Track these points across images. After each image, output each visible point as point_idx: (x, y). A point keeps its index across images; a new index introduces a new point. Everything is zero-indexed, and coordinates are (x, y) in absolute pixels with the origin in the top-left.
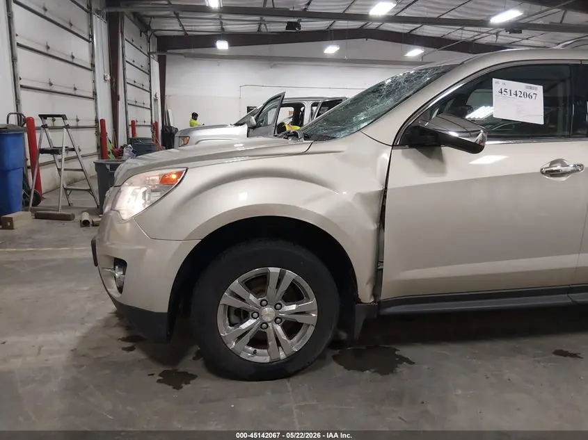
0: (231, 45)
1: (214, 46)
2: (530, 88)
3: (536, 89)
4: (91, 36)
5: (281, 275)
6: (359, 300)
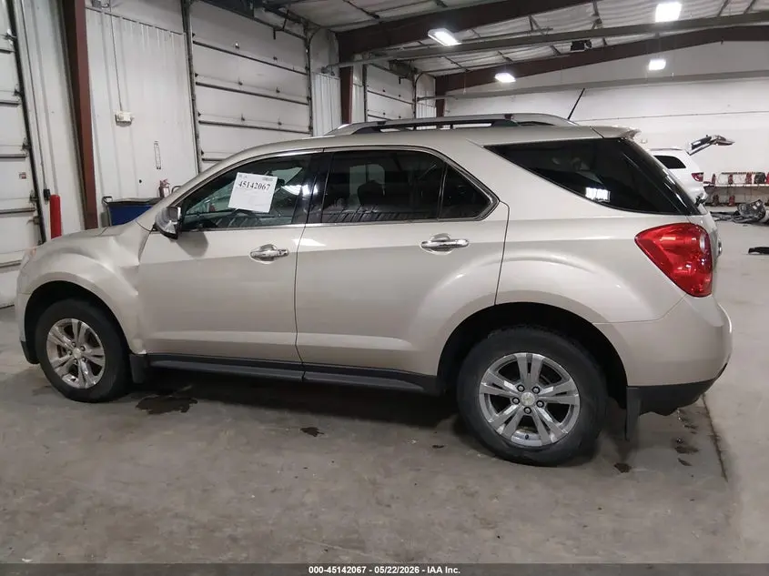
0: (517, 76)
1: (492, 80)
2: (266, 179)
3: (271, 180)
4: (310, 99)
5: (80, 324)
6: (131, 352)
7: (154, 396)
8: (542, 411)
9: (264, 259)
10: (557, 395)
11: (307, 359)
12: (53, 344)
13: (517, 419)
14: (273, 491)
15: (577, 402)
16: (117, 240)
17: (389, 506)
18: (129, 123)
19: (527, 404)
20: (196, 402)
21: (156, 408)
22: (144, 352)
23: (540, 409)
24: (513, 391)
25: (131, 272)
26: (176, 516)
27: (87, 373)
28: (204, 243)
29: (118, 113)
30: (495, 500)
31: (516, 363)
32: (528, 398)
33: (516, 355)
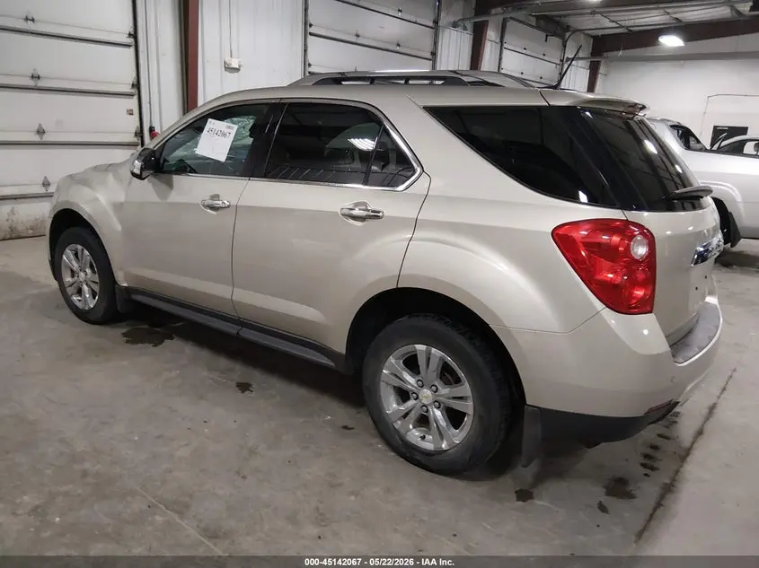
2: (229, 127)
3: (232, 128)
4: (434, 54)
5: (82, 250)
6: (116, 283)
7: (146, 326)
8: (438, 413)
9: (213, 208)
10: (454, 398)
11: (244, 315)
12: (67, 266)
13: (413, 415)
14: (159, 437)
15: (470, 411)
16: (114, 175)
17: (244, 477)
18: (237, 70)
19: (425, 402)
20: (172, 339)
21: (133, 338)
22: (126, 285)
23: (435, 410)
24: (413, 386)
25: (118, 207)
26: (62, 441)
27: (88, 296)
28: (170, 185)
29: (228, 59)
30: (353, 498)
31: (416, 355)
32: (426, 395)
33: (416, 346)
